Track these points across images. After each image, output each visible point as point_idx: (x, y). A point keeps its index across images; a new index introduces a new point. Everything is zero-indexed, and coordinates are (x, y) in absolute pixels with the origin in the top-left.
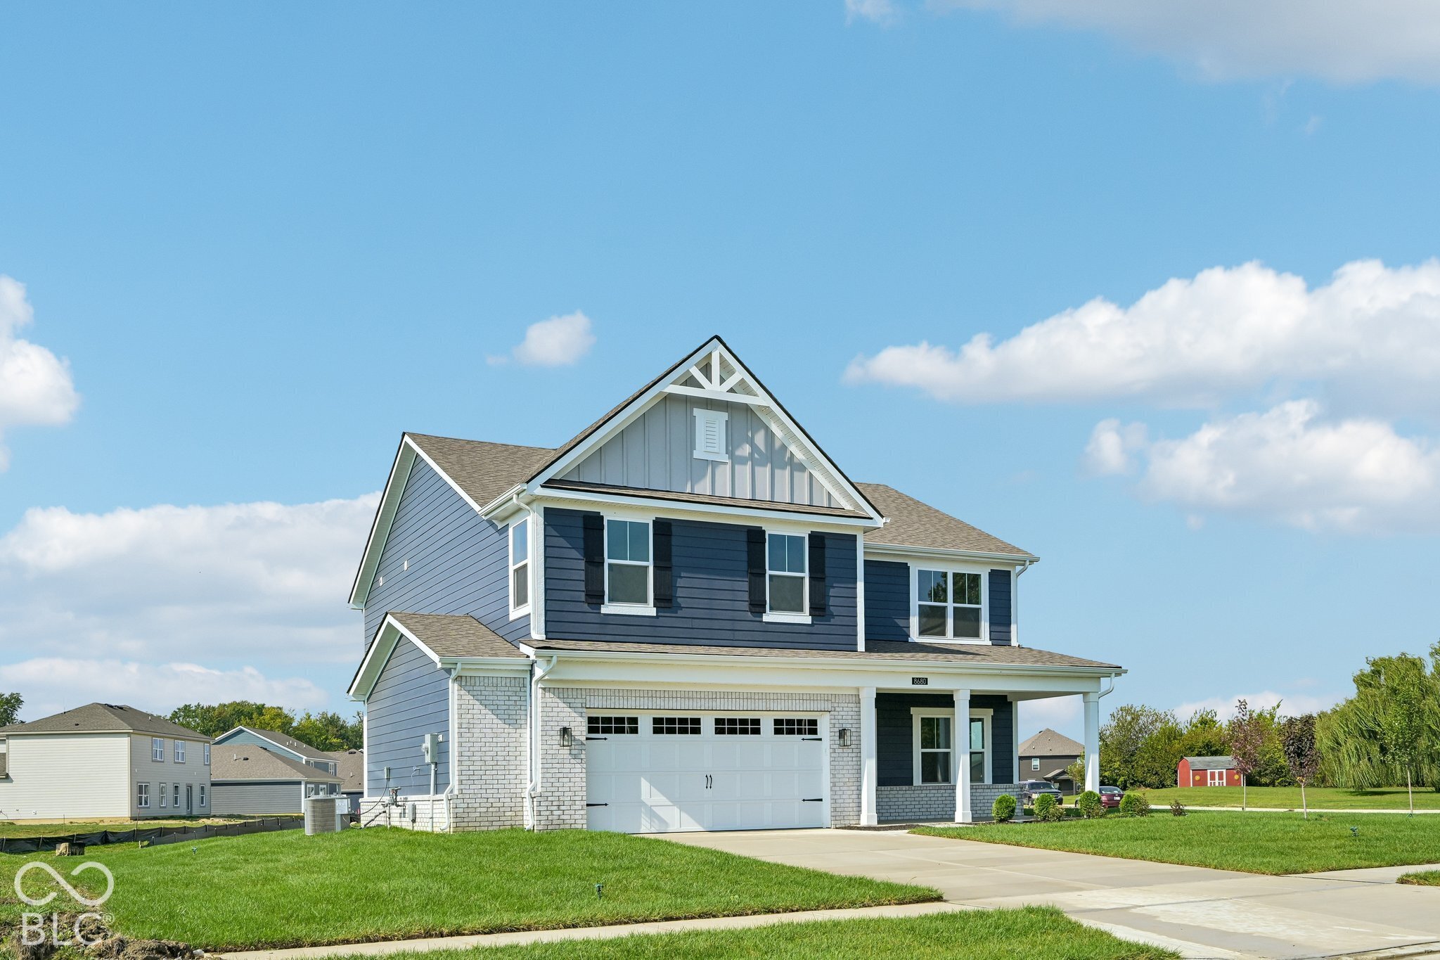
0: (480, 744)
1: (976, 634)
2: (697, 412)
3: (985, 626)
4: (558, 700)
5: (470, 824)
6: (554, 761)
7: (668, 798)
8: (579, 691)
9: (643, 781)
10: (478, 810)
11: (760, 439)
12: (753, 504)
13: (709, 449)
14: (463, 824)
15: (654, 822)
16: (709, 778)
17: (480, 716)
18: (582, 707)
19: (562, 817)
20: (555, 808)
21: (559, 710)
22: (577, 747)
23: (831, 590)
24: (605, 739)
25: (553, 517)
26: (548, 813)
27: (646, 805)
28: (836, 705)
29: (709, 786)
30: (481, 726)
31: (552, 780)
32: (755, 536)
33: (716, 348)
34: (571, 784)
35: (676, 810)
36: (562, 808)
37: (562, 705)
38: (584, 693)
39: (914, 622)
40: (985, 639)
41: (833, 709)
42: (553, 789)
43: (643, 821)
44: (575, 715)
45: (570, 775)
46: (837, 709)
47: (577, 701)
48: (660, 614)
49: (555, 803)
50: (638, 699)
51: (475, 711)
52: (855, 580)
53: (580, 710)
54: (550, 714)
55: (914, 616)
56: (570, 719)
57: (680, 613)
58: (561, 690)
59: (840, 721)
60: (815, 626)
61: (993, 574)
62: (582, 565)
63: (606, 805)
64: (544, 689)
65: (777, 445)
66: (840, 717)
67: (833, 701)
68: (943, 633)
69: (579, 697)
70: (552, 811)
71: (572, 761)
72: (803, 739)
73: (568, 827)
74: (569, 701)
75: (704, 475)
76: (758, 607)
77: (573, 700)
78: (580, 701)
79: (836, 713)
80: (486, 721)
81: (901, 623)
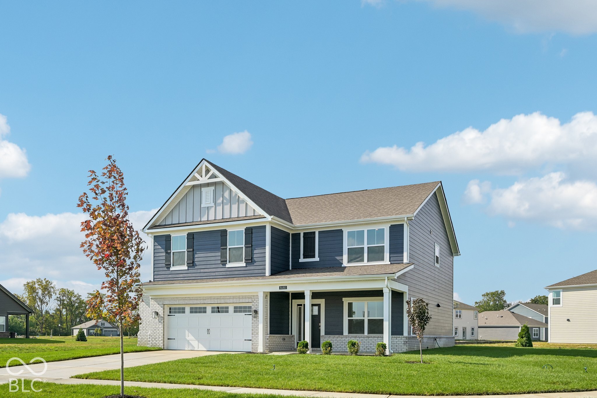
0: (145, 317)
1: (383, 259)
2: (203, 189)
3: (387, 255)
4: (155, 302)
5: (143, 344)
6: (154, 323)
7: (194, 337)
8: (161, 299)
9: (186, 331)
10: (145, 339)
11: (227, 194)
12: (224, 220)
13: (207, 203)
14: (141, 344)
15: (190, 347)
16: (208, 330)
17: (145, 308)
18: (162, 304)
19: (156, 343)
20: (154, 339)
21: (155, 305)
22: (161, 318)
23: (255, 251)
24: (174, 315)
25: (157, 238)
26: (152, 341)
27: (187, 340)
28: (254, 300)
29: (209, 333)
30: (146, 311)
31: (153, 330)
32: (224, 233)
33: (204, 164)
34: (159, 331)
35: (197, 342)
36: (156, 340)
37: (156, 304)
38: (163, 299)
39: (345, 257)
40: (387, 261)
41: (252, 302)
42: (153, 333)
43: (186, 346)
44: (160, 307)
45: (158, 328)
46: (254, 302)
47: (161, 302)
48: (189, 269)
49: (154, 338)
50: (179, 300)
51: (144, 307)
52: (264, 245)
53: (162, 305)
54: (153, 307)
55: (345, 254)
56: (159, 309)
57: (196, 268)
58: (156, 299)
59: (255, 307)
60: (248, 267)
61: (392, 228)
62: (164, 254)
63: (174, 339)
64: (151, 298)
65: (233, 195)
66: (255, 305)
67: (252, 298)
68: (362, 260)
69: (161, 301)
70: (153, 341)
71: (159, 323)
72: (245, 315)
73: (157, 346)
74: (158, 302)
75: (206, 213)
76: (224, 262)
77: (159, 302)
78: (162, 302)
79: (254, 303)
80: (147, 310)
81: (338, 258)
